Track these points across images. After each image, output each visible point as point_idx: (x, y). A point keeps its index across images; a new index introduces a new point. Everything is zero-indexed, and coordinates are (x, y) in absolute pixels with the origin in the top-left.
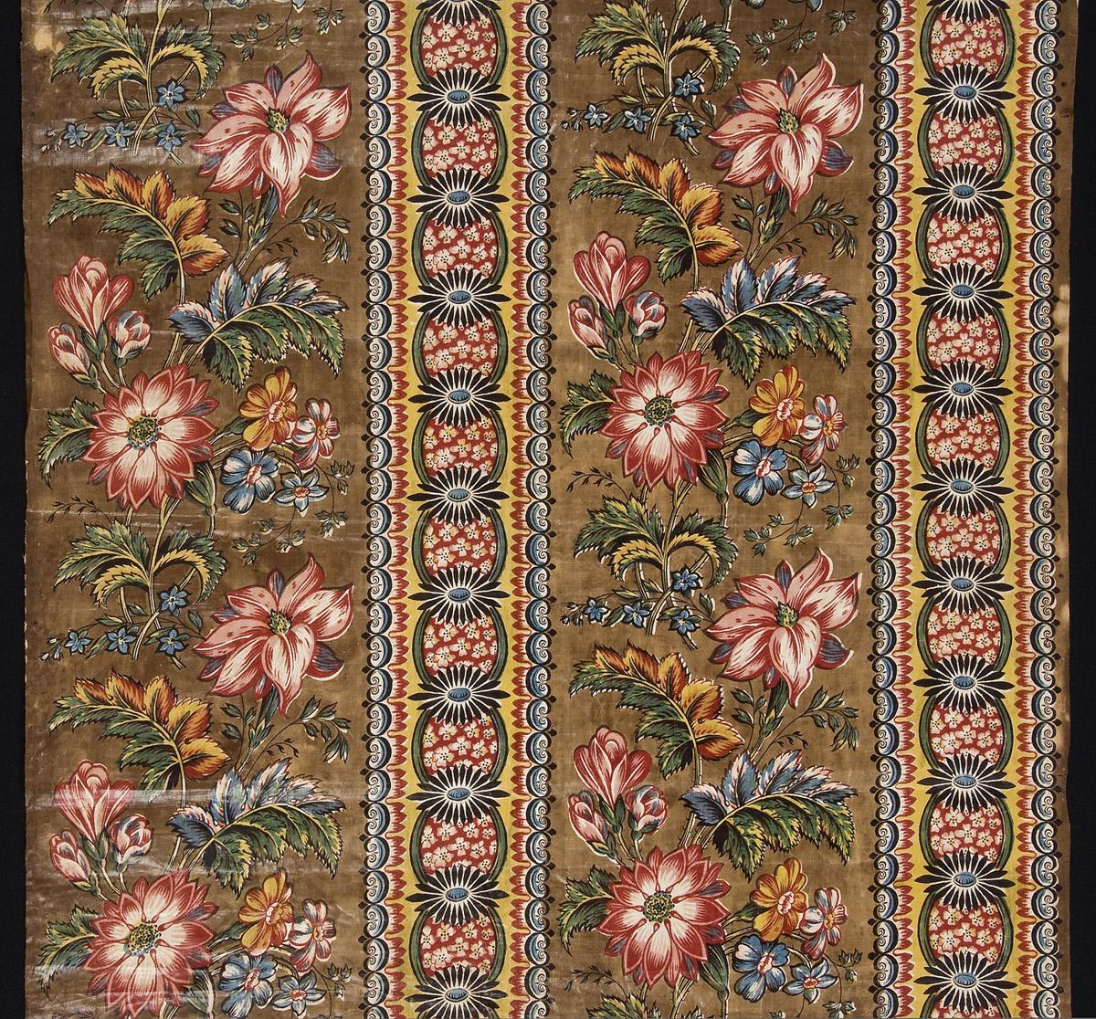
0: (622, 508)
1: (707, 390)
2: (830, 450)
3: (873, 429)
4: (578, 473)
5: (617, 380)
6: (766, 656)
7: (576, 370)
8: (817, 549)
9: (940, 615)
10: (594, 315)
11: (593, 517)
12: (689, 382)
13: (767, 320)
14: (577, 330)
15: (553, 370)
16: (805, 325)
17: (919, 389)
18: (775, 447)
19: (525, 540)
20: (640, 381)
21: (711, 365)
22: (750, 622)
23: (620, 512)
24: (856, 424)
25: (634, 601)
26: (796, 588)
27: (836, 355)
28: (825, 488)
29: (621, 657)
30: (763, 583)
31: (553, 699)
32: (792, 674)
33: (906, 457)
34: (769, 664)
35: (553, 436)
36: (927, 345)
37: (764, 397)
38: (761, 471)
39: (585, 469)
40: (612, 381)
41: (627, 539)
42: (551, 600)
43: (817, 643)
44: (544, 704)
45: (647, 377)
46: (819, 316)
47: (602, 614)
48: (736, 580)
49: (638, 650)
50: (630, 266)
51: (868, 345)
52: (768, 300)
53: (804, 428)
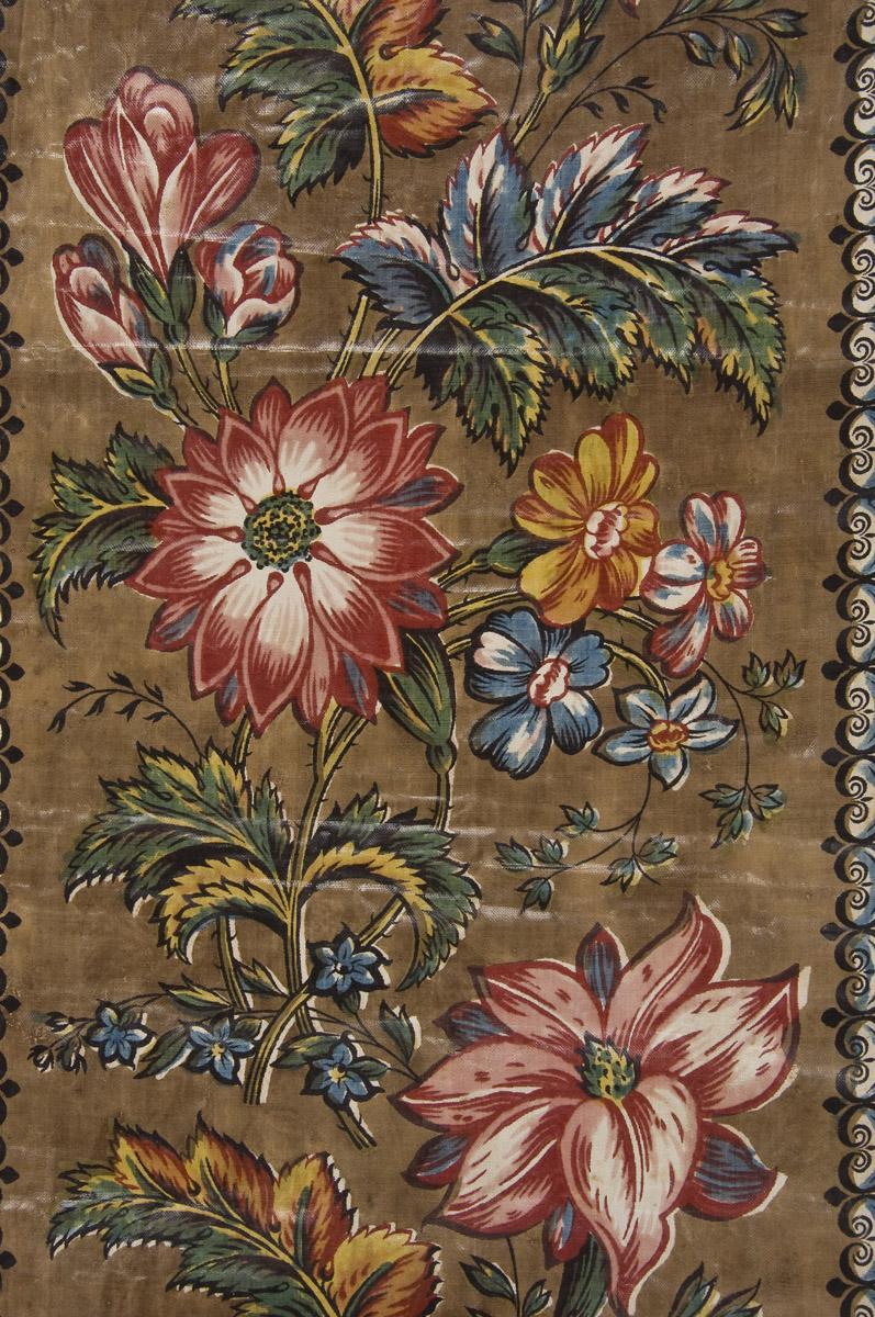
0: (186, 776)
1: (402, 479)
2: (724, 637)
3: (841, 584)
4: (79, 686)
5: (175, 449)
6: (555, 1174)
7: (72, 425)
8: (689, 898)
10: (117, 285)
11: (113, 798)
12: (357, 459)
13: (561, 294)
14: (73, 321)
16: (661, 307)
18: (578, 629)
20: (234, 452)
21: (413, 415)
22: (511, 1082)
23: (180, 786)
24: (794, 571)
25: (213, 1015)
26: (632, 997)
27: (742, 387)
28: (710, 738)
29: (181, 1157)
30: (545, 982)
32: (619, 1225)
34: (559, 1198)
37: (554, 497)
38: (542, 689)
39: (95, 675)
40: (162, 453)
41: (199, 855)
43: (687, 1148)
45: (251, 445)
46: (697, 283)
47: (136, 1045)
48: (476, 971)
49: (223, 1141)
50: (206, 154)
51: (829, 357)
52: (562, 243)
53: (657, 581)
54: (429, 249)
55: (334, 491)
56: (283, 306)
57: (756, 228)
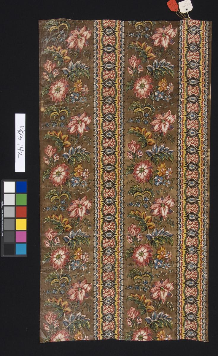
0: (136, 187)
1: (150, 167)
2: (170, 177)
3: (177, 173)
4: (128, 181)
5: (135, 165)
6: (159, 212)
7: (128, 163)
8: (168, 194)
9: (188, 205)
10: (131, 154)
11: (131, 188)
12: (147, 165)
13: (160, 155)
14: (128, 156)
15: (124, 163)
16: (166, 156)
17: (185, 167)
18: (161, 176)
19: (120, 192)
20: (139, 165)
21: (150, 163)
22: (157, 206)
24: (174, 172)
25: (138, 203)
26: (164, 200)
27: (171, 161)
28: (169, 183)
29: (135, 212)
30: (159, 200)
31: (124, 219)
32: (164, 215)
33: (183, 178)
34: (160, 213)
35: (124, 174)
36: (186, 159)
37: (159, 168)
38: (159, 180)
39: (130, 180)
41: (137, 192)
42: (124, 202)
43: (168, 210)
44: (123, 220)
46: (168, 154)
47: (132, 205)
48: (154, 199)
49: (138, 211)
50: (137, 146)
51: (176, 159)
52: (160, 151)
53: (166, 173)
54: (151, 152)
55: (145, 168)
56: (142, 155)
57: (172, 151)
